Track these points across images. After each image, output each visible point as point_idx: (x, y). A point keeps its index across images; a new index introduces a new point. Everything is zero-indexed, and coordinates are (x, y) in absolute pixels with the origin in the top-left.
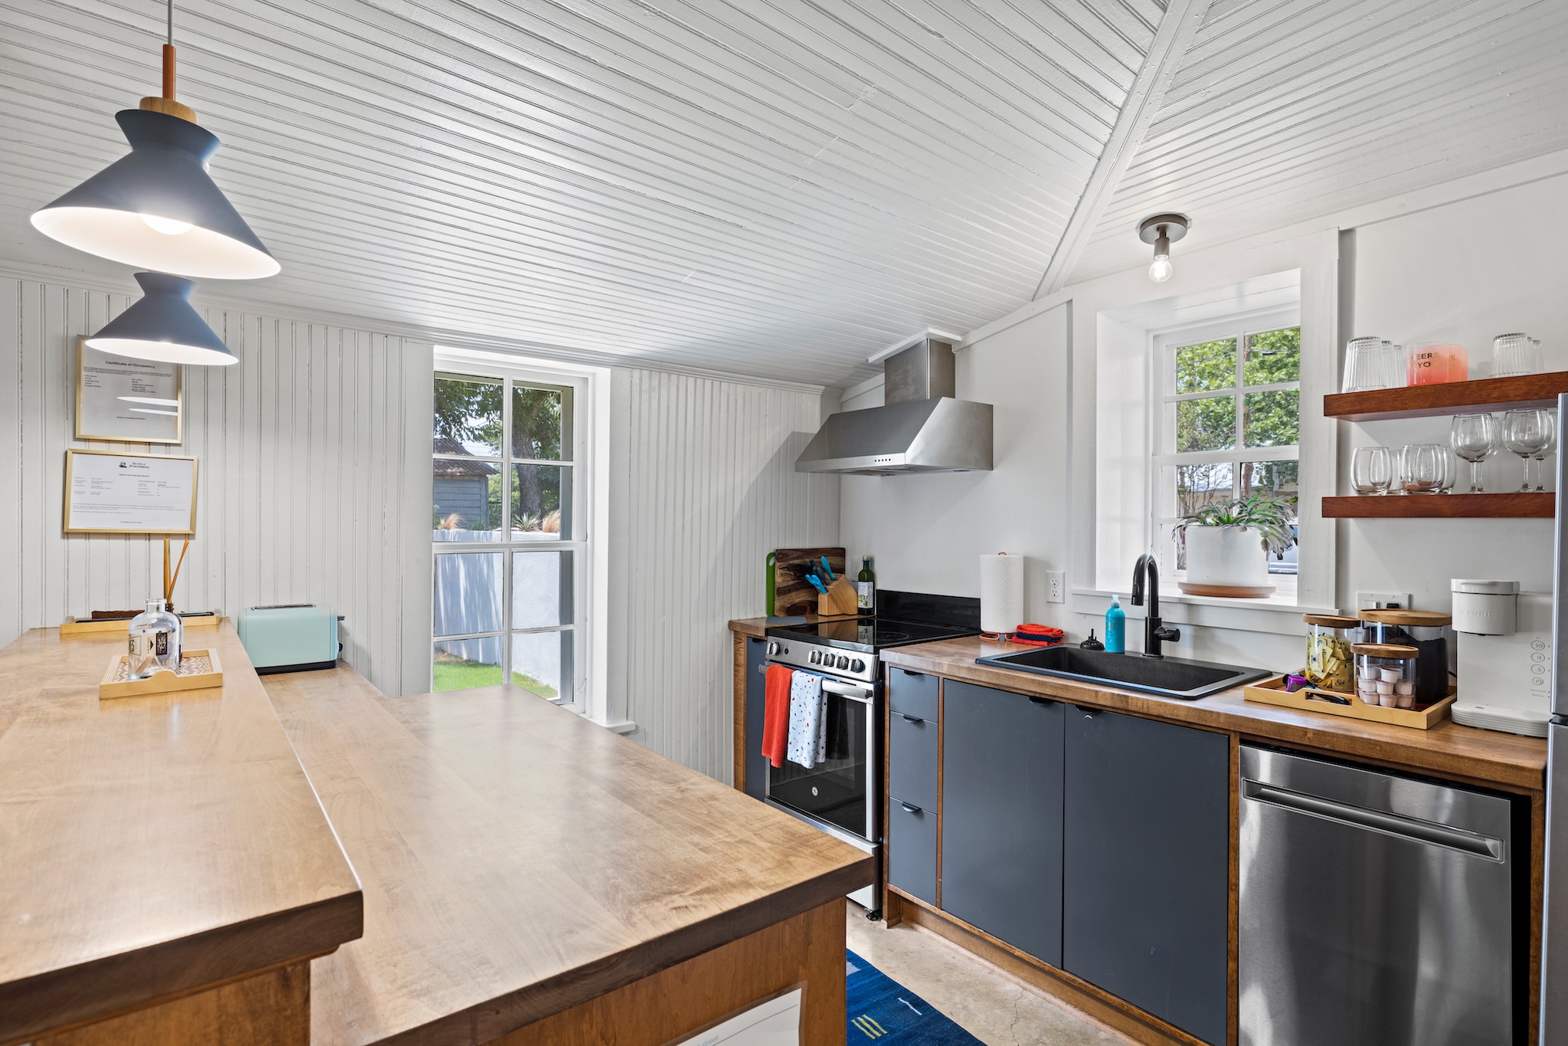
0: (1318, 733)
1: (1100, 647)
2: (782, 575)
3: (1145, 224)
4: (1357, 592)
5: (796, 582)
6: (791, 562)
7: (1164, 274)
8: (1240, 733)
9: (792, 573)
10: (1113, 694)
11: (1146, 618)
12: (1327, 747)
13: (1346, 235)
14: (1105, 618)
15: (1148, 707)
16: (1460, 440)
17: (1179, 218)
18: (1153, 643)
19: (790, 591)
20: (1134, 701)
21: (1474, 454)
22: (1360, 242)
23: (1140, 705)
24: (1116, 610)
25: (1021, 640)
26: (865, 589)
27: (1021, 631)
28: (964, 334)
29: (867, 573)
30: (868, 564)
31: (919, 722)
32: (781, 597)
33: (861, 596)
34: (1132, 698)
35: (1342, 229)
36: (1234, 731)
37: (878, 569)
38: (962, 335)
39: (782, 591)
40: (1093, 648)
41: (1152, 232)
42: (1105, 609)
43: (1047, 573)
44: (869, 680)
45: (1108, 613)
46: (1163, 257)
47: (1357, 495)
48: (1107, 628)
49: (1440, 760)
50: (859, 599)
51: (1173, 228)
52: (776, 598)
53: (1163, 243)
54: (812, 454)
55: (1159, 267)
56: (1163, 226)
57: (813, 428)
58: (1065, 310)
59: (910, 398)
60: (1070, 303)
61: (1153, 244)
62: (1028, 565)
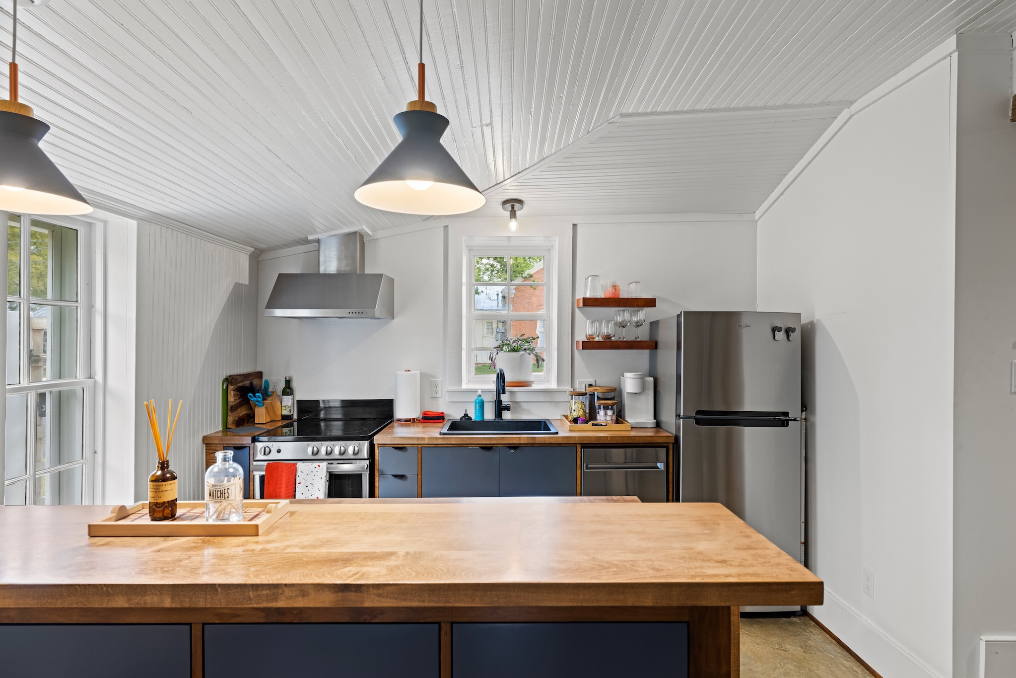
0: (612, 437)
1: (470, 419)
2: (234, 395)
3: (505, 202)
4: (578, 380)
5: (241, 400)
6: (239, 385)
7: (516, 228)
8: (581, 444)
9: (238, 393)
10: (528, 437)
11: (495, 401)
12: (614, 442)
13: (575, 225)
14: (474, 403)
15: (545, 440)
16: (619, 319)
17: (520, 202)
18: (498, 414)
19: (237, 408)
20: (538, 439)
21: (623, 325)
22: (579, 232)
23: (541, 440)
24: (480, 398)
25: (426, 421)
26: (288, 401)
27: (426, 415)
28: (374, 230)
29: (288, 389)
30: (288, 382)
31: (401, 477)
32: (233, 413)
33: (285, 406)
34: (537, 437)
35: (574, 223)
36: (579, 444)
37: (295, 385)
38: (372, 231)
39: (234, 409)
40: (467, 419)
41: (509, 206)
42: (473, 398)
43: (431, 381)
44: (366, 457)
45: (476, 400)
46: (514, 220)
47: (587, 340)
48: (476, 408)
49: (648, 439)
50: (283, 408)
51: (517, 206)
52: (230, 413)
53: (513, 214)
54: (273, 304)
55: (513, 225)
56: (513, 205)
57: (245, 280)
58: (442, 230)
59: (343, 269)
60: (447, 226)
61: (509, 213)
62: (422, 375)
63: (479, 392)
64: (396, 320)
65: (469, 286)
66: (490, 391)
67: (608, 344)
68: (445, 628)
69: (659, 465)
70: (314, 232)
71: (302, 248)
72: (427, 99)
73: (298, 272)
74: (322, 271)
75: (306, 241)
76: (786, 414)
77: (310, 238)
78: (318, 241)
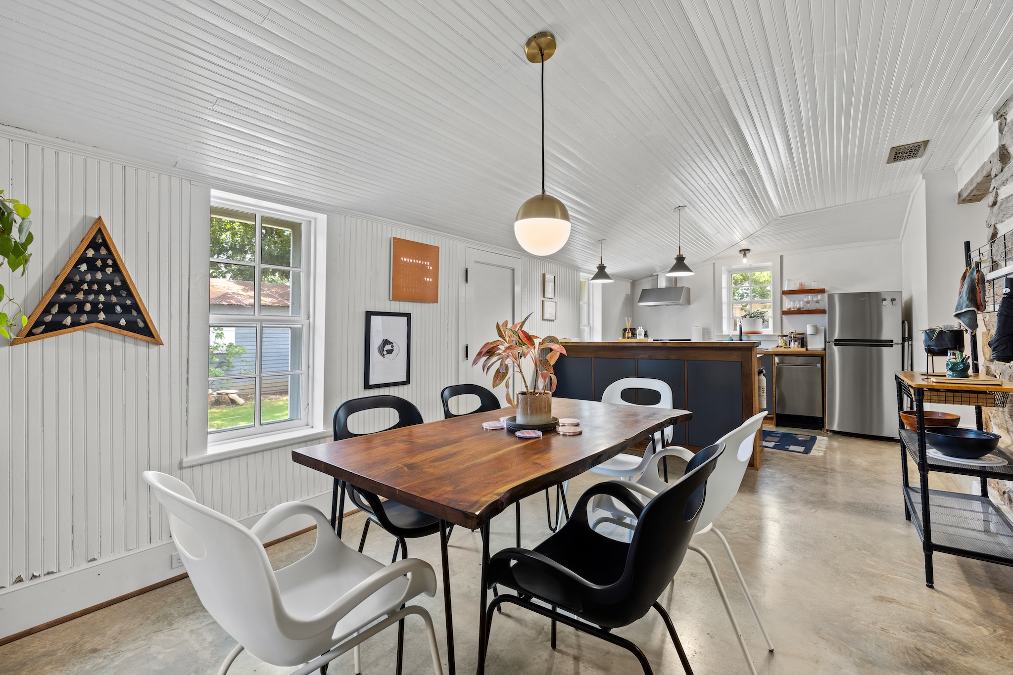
0: (797, 352)
3: (741, 251)
13: (781, 257)
16: (806, 299)
17: (749, 250)
21: (808, 302)
22: (784, 259)
35: (781, 255)
36: (773, 354)
41: (743, 252)
43: (708, 330)
46: (745, 258)
47: (787, 310)
51: (747, 252)
53: (745, 255)
54: (640, 301)
55: (745, 260)
56: (745, 252)
57: (629, 293)
58: (712, 265)
59: (668, 285)
60: (714, 263)
61: (743, 255)
62: (704, 329)
63: (731, 336)
64: (691, 306)
65: (729, 288)
66: (737, 336)
67: (799, 312)
68: (686, 361)
69: (818, 365)
70: (656, 272)
71: (650, 279)
72: (681, 254)
73: (649, 288)
74: (659, 287)
75: (652, 275)
76: (892, 341)
77: (654, 274)
78: (657, 275)
